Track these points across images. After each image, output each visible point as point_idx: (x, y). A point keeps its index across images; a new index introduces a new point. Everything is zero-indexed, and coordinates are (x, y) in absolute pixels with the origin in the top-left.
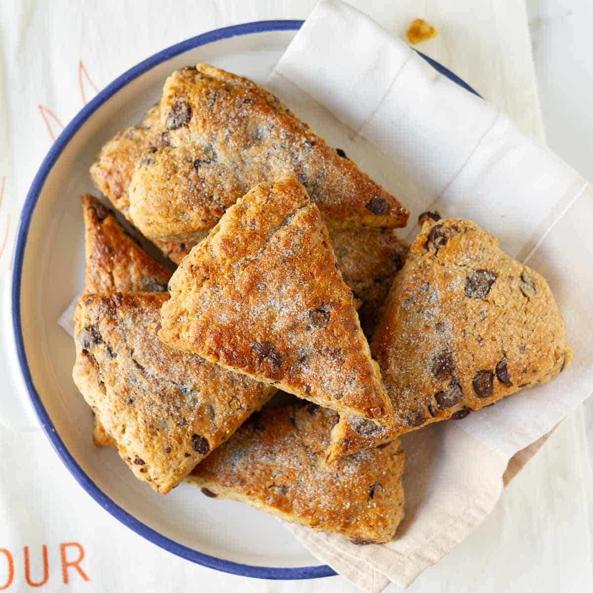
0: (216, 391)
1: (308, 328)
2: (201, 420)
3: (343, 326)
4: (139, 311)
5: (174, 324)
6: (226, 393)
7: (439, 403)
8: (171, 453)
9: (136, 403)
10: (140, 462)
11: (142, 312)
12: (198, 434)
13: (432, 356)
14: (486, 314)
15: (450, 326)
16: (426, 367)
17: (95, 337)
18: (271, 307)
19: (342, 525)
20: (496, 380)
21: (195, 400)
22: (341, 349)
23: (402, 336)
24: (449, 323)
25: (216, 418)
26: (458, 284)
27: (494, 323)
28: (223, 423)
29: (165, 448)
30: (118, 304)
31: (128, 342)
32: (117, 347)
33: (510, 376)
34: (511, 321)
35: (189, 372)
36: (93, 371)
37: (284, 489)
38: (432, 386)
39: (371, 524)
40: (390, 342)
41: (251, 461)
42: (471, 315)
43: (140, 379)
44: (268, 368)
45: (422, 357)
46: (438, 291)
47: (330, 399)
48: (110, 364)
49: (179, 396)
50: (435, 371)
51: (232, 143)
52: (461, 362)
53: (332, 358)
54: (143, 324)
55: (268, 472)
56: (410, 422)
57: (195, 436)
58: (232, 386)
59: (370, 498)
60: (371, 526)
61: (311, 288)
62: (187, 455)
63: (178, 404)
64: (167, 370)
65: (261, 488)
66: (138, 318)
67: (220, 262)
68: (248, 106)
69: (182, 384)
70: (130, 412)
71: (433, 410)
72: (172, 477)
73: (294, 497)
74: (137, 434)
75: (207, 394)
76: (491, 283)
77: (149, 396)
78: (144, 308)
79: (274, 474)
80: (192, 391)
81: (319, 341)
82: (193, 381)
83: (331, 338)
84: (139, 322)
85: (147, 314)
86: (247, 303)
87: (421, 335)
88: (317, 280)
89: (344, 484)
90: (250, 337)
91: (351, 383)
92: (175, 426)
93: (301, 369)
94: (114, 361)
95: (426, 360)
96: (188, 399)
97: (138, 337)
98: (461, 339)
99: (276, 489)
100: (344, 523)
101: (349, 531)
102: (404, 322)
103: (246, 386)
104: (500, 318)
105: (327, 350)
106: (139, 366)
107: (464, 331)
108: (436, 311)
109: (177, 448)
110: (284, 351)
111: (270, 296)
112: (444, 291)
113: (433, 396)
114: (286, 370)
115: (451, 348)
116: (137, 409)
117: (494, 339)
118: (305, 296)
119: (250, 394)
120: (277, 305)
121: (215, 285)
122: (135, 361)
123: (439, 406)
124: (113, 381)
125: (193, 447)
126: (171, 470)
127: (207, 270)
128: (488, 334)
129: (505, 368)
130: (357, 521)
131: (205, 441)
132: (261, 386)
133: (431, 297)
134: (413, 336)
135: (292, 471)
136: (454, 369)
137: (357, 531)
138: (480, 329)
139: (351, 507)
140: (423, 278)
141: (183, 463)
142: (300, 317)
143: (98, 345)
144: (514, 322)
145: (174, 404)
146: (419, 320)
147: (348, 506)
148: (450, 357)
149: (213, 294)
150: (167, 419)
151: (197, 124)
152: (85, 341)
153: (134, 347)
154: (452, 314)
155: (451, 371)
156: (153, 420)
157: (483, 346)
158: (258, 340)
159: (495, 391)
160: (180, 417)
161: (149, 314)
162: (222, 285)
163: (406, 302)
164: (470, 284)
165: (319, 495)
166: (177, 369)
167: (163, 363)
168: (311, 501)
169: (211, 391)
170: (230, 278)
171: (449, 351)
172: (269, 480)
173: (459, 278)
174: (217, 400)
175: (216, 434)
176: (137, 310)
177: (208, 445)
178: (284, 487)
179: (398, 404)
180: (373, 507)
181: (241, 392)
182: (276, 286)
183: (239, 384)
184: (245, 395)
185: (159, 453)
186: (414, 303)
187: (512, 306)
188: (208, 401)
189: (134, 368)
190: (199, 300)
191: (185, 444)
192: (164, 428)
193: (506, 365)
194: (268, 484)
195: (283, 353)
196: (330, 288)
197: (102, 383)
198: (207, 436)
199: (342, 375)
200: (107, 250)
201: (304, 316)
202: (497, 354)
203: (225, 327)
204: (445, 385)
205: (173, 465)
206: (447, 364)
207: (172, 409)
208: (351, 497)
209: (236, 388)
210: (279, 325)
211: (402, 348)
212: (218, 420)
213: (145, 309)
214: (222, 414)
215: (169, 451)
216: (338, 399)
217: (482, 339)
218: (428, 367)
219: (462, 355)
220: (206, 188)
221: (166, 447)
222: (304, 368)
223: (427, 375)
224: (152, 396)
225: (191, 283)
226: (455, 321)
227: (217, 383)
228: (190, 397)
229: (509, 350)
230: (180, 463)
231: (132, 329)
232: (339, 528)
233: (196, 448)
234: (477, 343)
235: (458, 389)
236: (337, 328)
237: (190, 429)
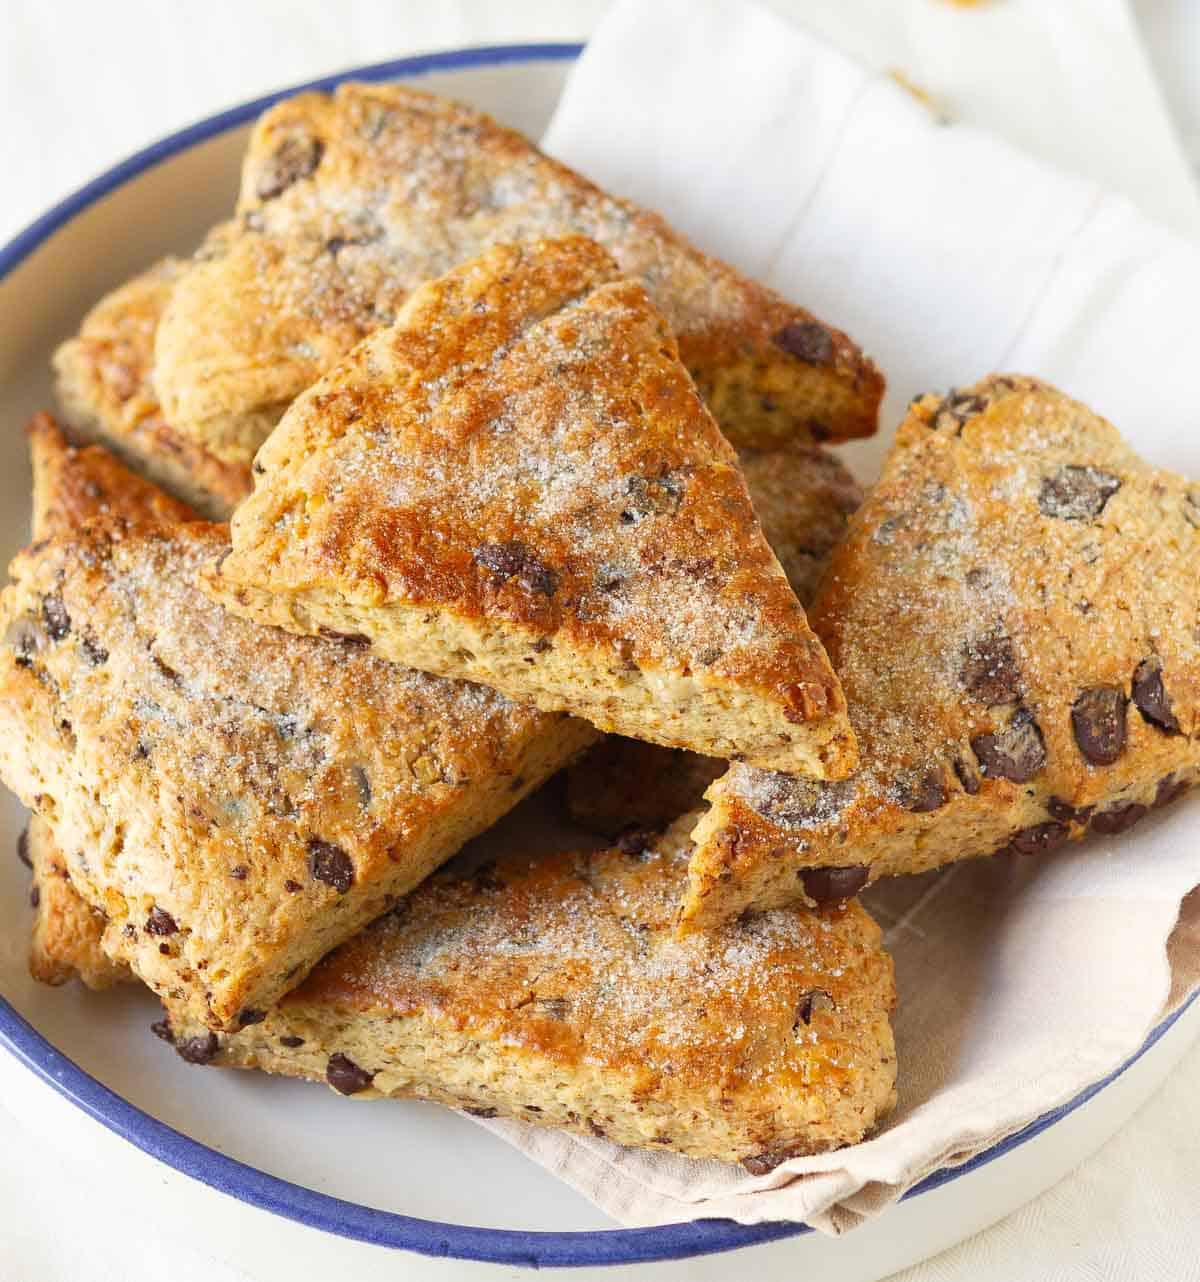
0: (374, 729)
1: (627, 518)
2: (335, 800)
3: (718, 510)
4: (174, 551)
5: (266, 532)
6: (402, 737)
7: (981, 762)
8: (248, 882)
9: (155, 756)
10: (163, 925)
11: (181, 552)
12: (324, 837)
13: (957, 643)
14: (1098, 550)
15: (1006, 576)
16: (943, 669)
17: (51, 623)
18: (526, 473)
19: (723, 1081)
20: (1133, 711)
21: (317, 755)
22: (714, 559)
23: (874, 596)
24: (1000, 571)
25: (374, 800)
26: (1021, 487)
27: (1120, 569)
28: (393, 811)
29: (233, 867)
30: (117, 536)
31: (140, 620)
32: (110, 633)
33: (1171, 701)
34: (1165, 571)
35: (302, 684)
36: (41, 701)
37: (561, 1006)
38: (961, 715)
39: (807, 1080)
40: (844, 606)
41: (466, 949)
42: (1059, 552)
43: (169, 701)
44: (519, 597)
45: (931, 644)
46: (969, 503)
47: (687, 672)
48: (89, 679)
49: (276, 737)
50: (969, 679)
51: (426, 205)
52: (1036, 659)
53: (690, 579)
54: (181, 579)
55: (516, 971)
56: (905, 796)
57: (315, 842)
58: (419, 720)
59: (802, 1022)
60: (805, 1086)
61: (632, 433)
62: (293, 886)
63: (272, 757)
64: (244, 678)
65: (494, 1006)
66: (170, 565)
67: (391, 381)
68: (469, 139)
69: (283, 712)
70: (139, 781)
71: (968, 772)
72: (249, 953)
73: (588, 1020)
74: (155, 836)
75: (349, 739)
76: (1107, 493)
77: (193, 736)
78: (186, 543)
79: (533, 975)
80: (309, 731)
81: (655, 546)
82: (315, 702)
83: (688, 535)
84: (174, 572)
85: (194, 557)
86: (465, 462)
87: (928, 594)
88: (648, 416)
89: (728, 987)
90: (470, 535)
91: (743, 626)
92: (260, 814)
93: (607, 604)
94: (101, 668)
95: (944, 653)
96: (301, 749)
97: (168, 605)
98: (1033, 603)
99: (539, 1008)
100: (731, 1076)
101: (744, 1101)
102: (881, 568)
103: (456, 723)
104: (1138, 561)
105: (679, 563)
106: (168, 673)
107: (1043, 587)
108: (964, 544)
109: (264, 868)
110: (562, 559)
111: (525, 446)
112: (983, 500)
113: (965, 740)
114: (568, 605)
115: (1010, 626)
116: (158, 773)
117: (1123, 607)
118: (618, 446)
119: (467, 742)
120: (544, 466)
121: (377, 428)
122: (157, 661)
123: (983, 768)
124: (97, 713)
125: (309, 866)
126: (247, 931)
127: (358, 399)
128: (1106, 592)
129: (1156, 676)
130: (766, 1073)
131: (344, 859)
132: (497, 726)
133: (949, 516)
134: (906, 597)
135: (583, 962)
136: (1019, 675)
137: (767, 1101)
138: (1083, 582)
139: (746, 1037)
140: (928, 474)
141: (280, 909)
142: (603, 490)
143: (59, 643)
144: (1175, 573)
145: (260, 755)
146: (919, 566)
147: (739, 1035)
148: (1008, 648)
149: (372, 445)
150: (241, 794)
151: (337, 167)
152: (24, 637)
153: (157, 628)
154: (1008, 551)
155: (1012, 682)
156: (201, 795)
157: (1094, 620)
158: (493, 540)
159: (1132, 739)
160: (276, 791)
161: (200, 556)
162: (396, 426)
163: (884, 530)
164: (1052, 492)
165: (660, 1014)
166: (270, 678)
167: (233, 661)
168: (635, 1029)
169: (361, 728)
170: (419, 410)
171: (1004, 634)
172: (519, 987)
173: (1021, 472)
174: (377, 754)
175: (373, 837)
176: (167, 546)
177: (351, 868)
178: (561, 1000)
179: (870, 748)
180: (807, 1044)
181: (443, 737)
182: (540, 424)
183: (439, 715)
184: (453, 742)
185: (216, 882)
186: (907, 529)
187: (1167, 540)
188: (353, 755)
189: (155, 674)
190: (337, 461)
191: (286, 858)
192: (229, 820)
193: (1159, 670)
194: (516, 997)
195: (560, 565)
196: (685, 432)
197: (66, 724)
198: (347, 843)
199: (719, 609)
200: (91, 492)
201: (615, 489)
202: (1134, 644)
203: (403, 513)
204: (999, 717)
205: (252, 916)
206: (1000, 665)
207: (254, 768)
208: (748, 1013)
209: (431, 725)
210: (548, 508)
211: (877, 623)
212: (381, 804)
213: (188, 547)
214: (390, 789)
215: (242, 874)
216: (709, 662)
217: (1089, 605)
218: (950, 669)
219: (1040, 643)
220: (357, 287)
221: (234, 864)
222: (617, 603)
223: (947, 689)
224: (203, 737)
225: (315, 430)
226: (1016, 564)
227: (376, 713)
228: (305, 746)
229: (1164, 634)
230: (273, 909)
231: (152, 588)
232: (714, 1093)
233: (316, 868)
234: (1078, 613)
235: (1032, 737)
236: (703, 515)
237: (301, 820)
